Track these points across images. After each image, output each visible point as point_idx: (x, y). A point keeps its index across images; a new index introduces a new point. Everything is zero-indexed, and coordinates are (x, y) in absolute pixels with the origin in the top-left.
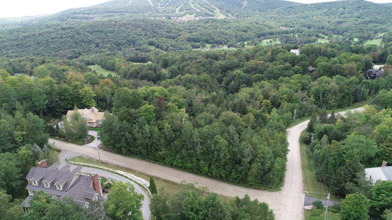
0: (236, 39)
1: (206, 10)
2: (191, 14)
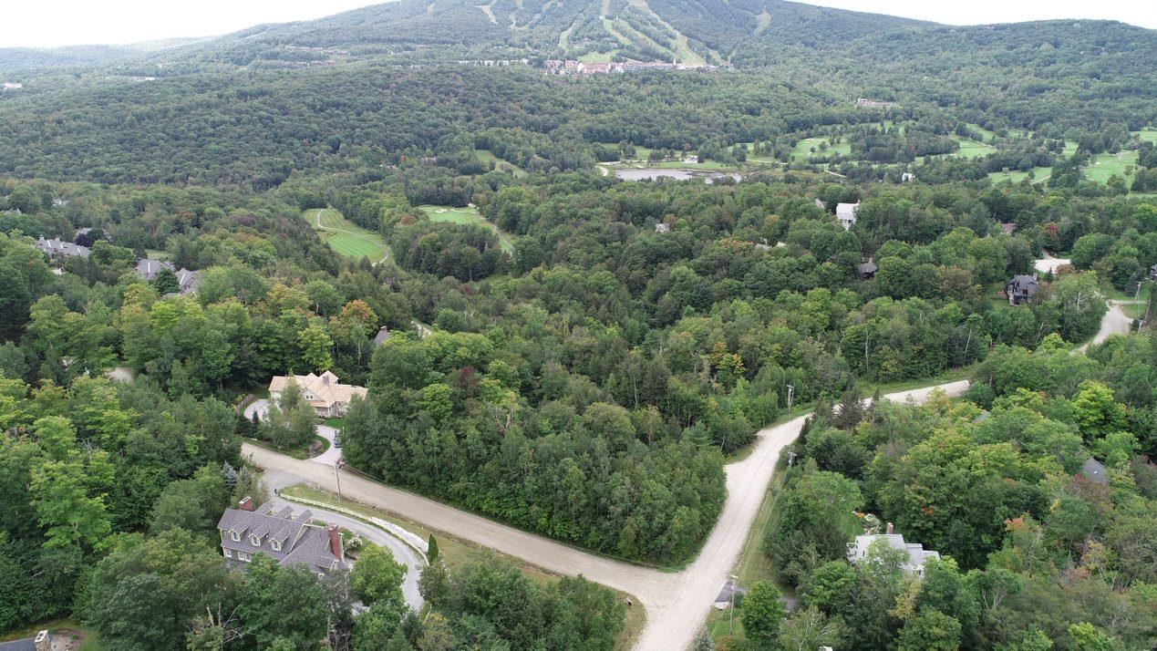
0: (725, 135)
1: (648, 39)
2: (603, 52)
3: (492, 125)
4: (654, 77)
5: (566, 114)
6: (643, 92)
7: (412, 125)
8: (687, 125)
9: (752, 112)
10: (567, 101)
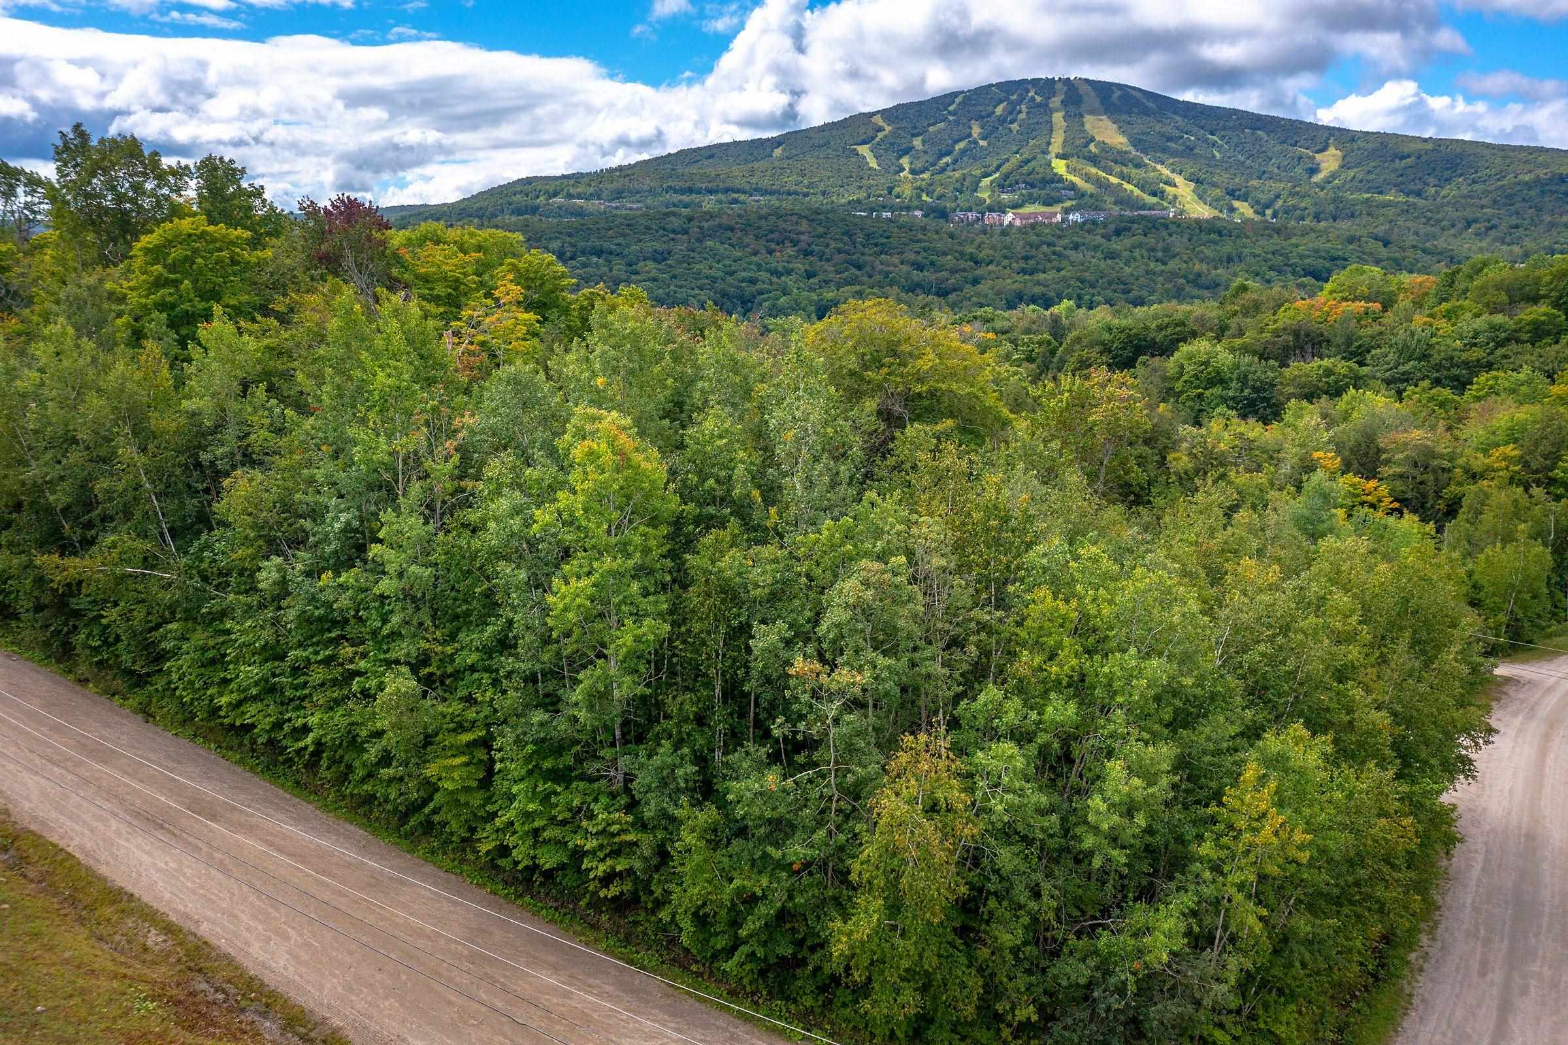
2: (1048, 203)
3: (847, 283)
5: (979, 272)
6: (1116, 245)
7: (714, 280)
8: (1196, 292)
9: (1316, 275)
10: (981, 256)
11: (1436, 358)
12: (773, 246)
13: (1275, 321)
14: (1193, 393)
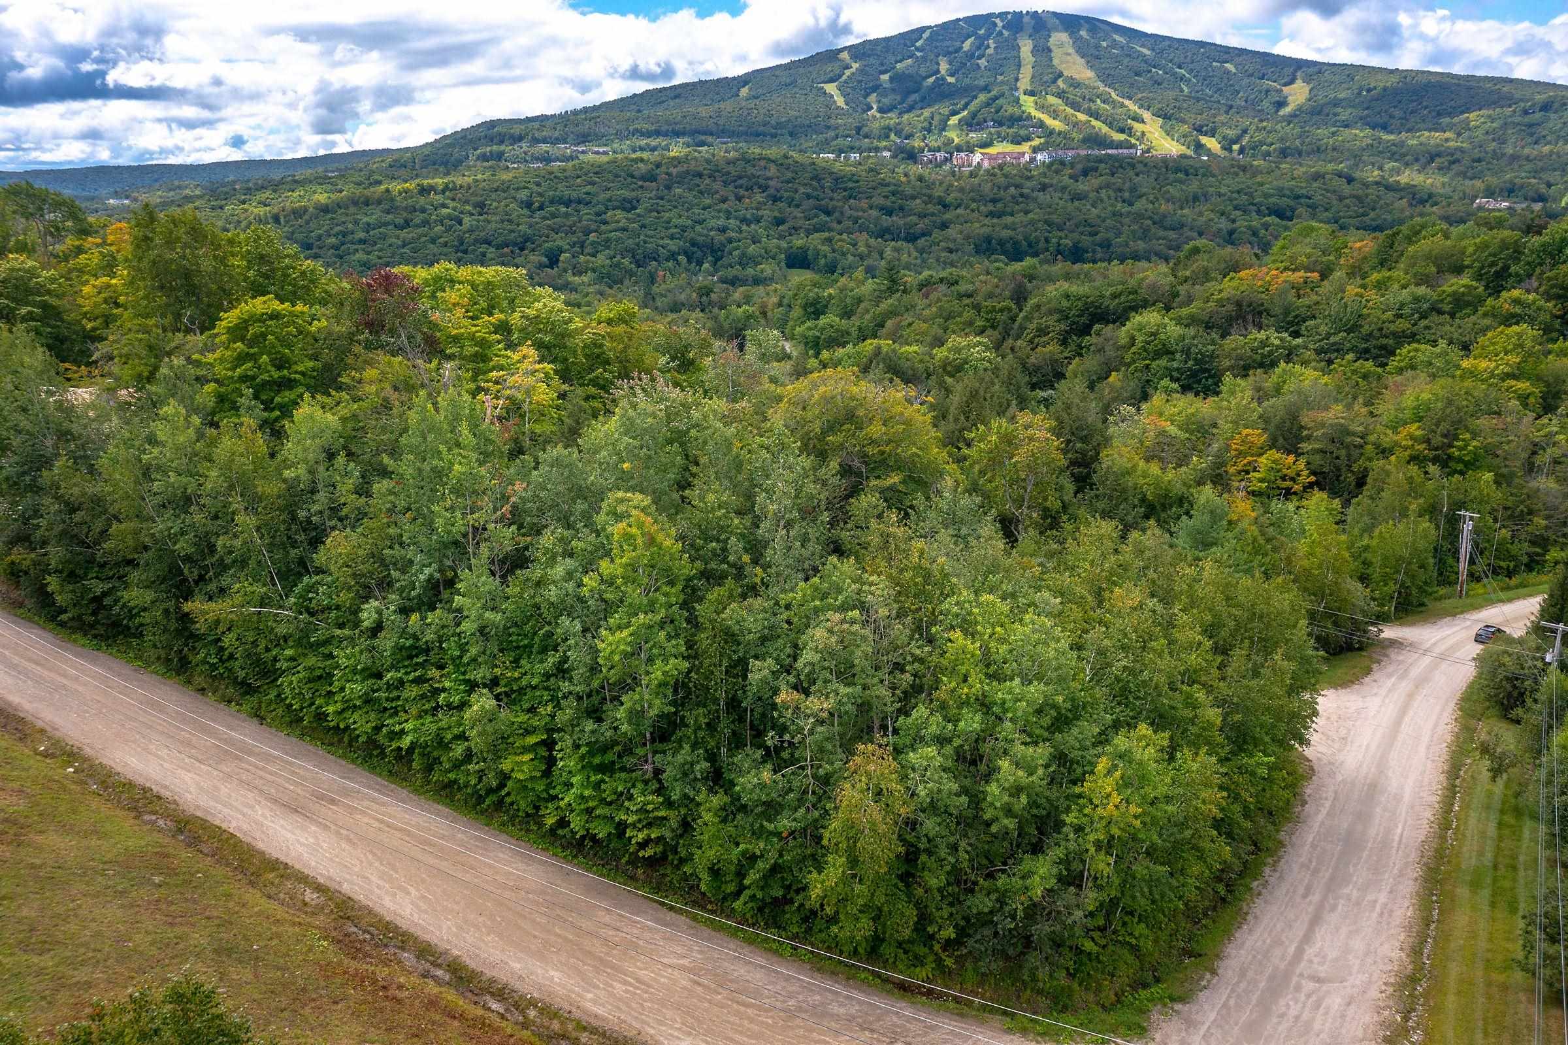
1: (1095, 122)
2: (1017, 141)
3: (816, 230)
4: (1103, 165)
5: (948, 216)
6: (1082, 186)
7: (684, 228)
8: (1161, 233)
9: (1280, 214)
10: (949, 199)
11: (1366, 329)
12: (742, 192)
13: (1221, 291)
14: (1140, 364)
